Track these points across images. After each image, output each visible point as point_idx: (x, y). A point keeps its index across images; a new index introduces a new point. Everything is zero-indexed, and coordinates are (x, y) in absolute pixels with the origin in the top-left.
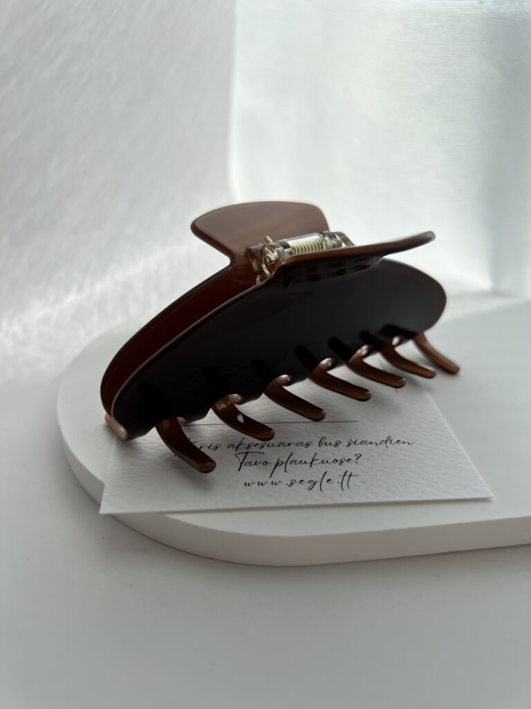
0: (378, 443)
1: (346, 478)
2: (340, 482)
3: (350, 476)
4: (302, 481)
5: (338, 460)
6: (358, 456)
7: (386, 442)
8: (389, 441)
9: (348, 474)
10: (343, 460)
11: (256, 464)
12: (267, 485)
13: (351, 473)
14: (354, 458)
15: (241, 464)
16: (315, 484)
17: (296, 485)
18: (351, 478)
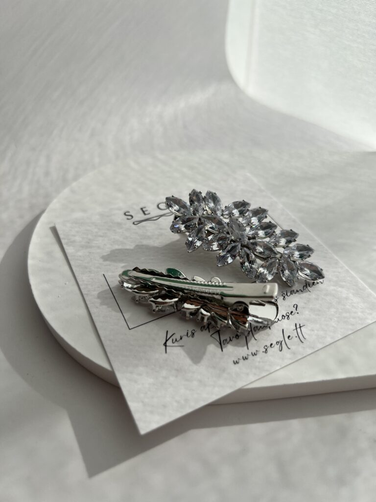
0: (302, 290)
1: (299, 330)
2: (297, 336)
3: (300, 327)
4: (271, 345)
5: (285, 315)
6: (295, 306)
7: (306, 286)
8: (308, 285)
9: (298, 326)
10: (288, 314)
11: (231, 340)
12: (249, 356)
13: (300, 325)
14: (294, 310)
15: (220, 344)
16: (281, 343)
17: (269, 349)
18: (301, 328)
